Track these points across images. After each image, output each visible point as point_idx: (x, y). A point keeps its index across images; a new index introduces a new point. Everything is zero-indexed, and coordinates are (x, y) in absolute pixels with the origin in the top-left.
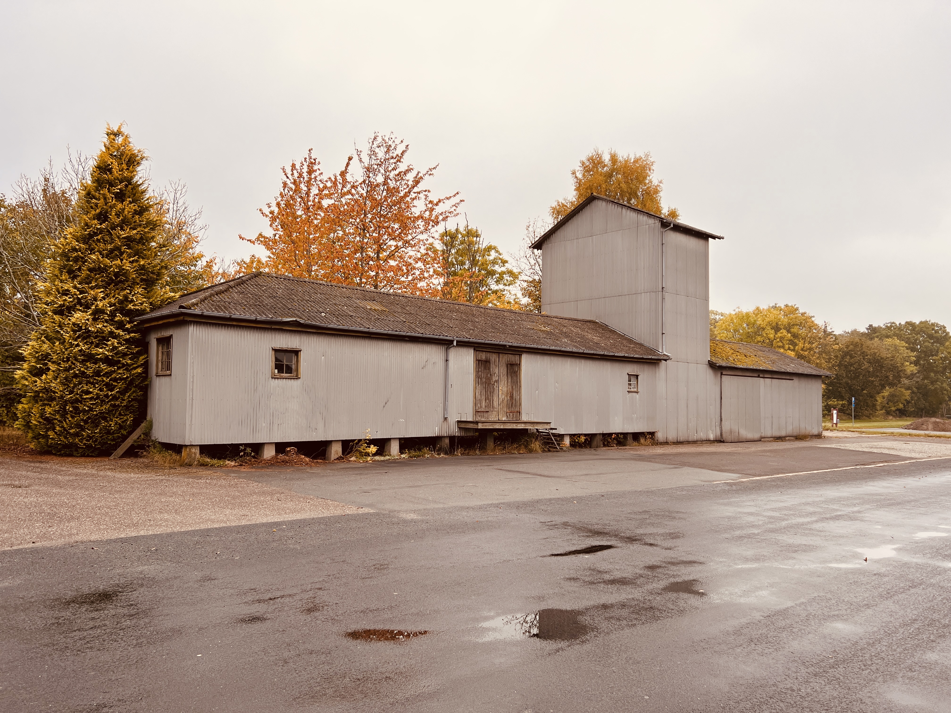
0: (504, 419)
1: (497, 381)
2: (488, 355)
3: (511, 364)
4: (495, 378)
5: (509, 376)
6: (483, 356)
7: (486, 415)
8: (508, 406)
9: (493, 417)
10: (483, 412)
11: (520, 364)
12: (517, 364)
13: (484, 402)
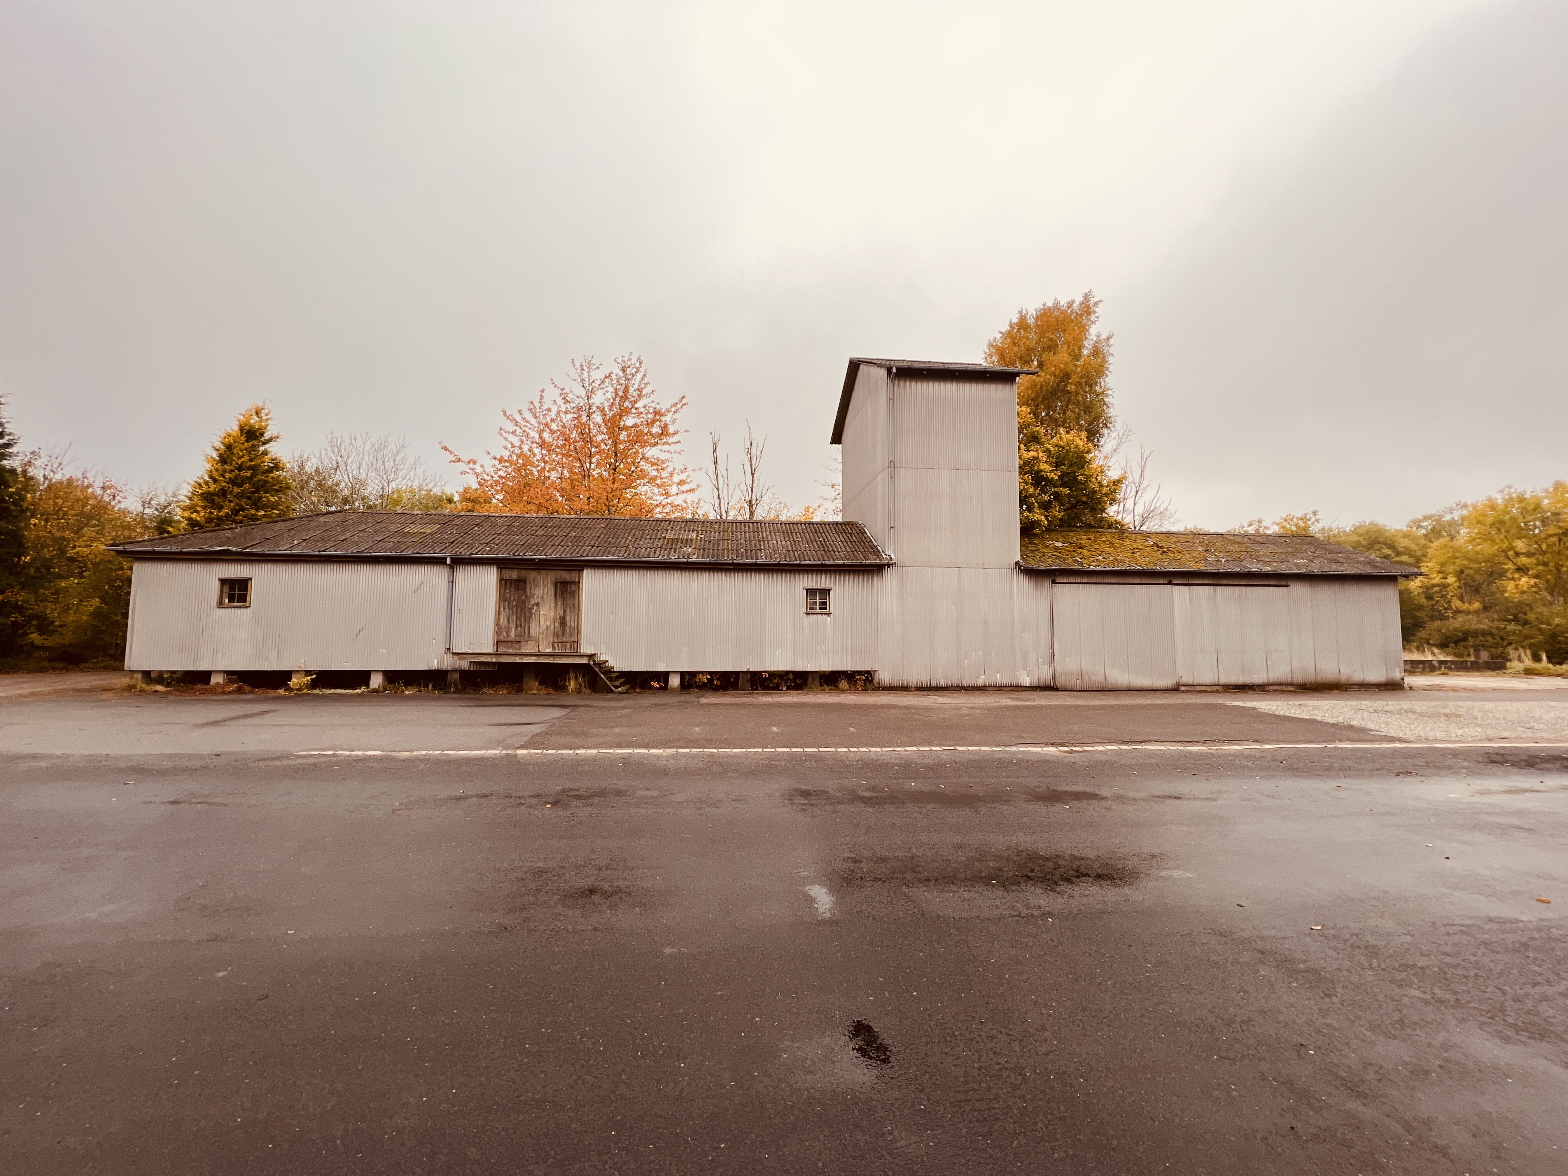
0: (549, 650)
1: (537, 605)
2: (523, 573)
3: (562, 583)
4: (534, 600)
5: (558, 597)
6: (514, 575)
7: (516, 646)
8: (556, 635)
9: (529, 647)
10: (512, 642)
11: (579, 582)
12: (574, 582)
13: (513, 630)
